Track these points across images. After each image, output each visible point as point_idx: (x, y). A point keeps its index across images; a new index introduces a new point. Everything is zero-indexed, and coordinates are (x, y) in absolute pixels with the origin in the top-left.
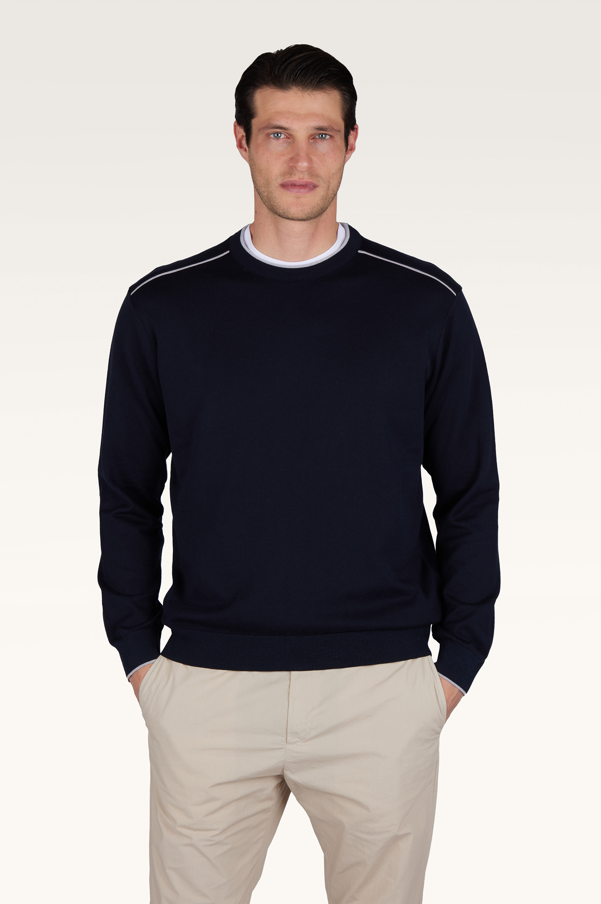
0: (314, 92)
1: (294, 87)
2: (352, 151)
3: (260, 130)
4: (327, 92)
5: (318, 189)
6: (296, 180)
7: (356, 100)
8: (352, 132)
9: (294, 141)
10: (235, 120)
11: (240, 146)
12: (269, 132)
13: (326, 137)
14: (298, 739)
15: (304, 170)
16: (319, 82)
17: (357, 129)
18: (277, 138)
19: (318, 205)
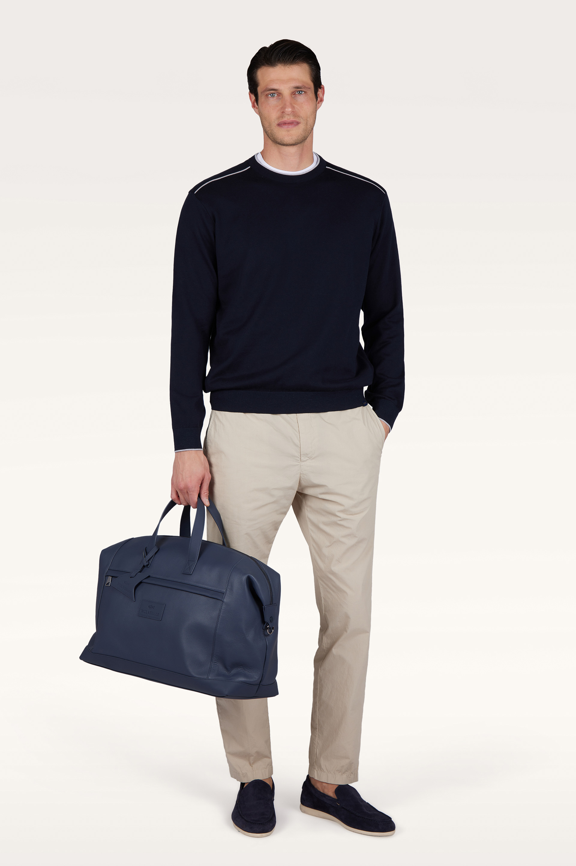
0: (292, 66)
1: (279, 64)
2: (322, 102)
3: (262, 93)
4: (299, 65)
5: (300, 125)
6: (286, 120)
7: (320, 70)
8: (320, 90)
9: (283, 97)
10: (249, 91)
11: (254, 106)
12: (267, 93)
13: (302, 92)
14: (308, 458)
15: (290, 113)
16: (294, 59)
17: (323, 88)
18: (273, 96)
19: (301, 134)
